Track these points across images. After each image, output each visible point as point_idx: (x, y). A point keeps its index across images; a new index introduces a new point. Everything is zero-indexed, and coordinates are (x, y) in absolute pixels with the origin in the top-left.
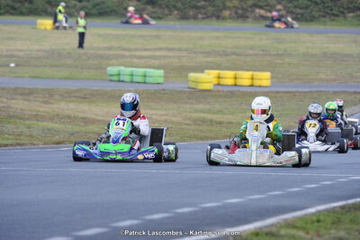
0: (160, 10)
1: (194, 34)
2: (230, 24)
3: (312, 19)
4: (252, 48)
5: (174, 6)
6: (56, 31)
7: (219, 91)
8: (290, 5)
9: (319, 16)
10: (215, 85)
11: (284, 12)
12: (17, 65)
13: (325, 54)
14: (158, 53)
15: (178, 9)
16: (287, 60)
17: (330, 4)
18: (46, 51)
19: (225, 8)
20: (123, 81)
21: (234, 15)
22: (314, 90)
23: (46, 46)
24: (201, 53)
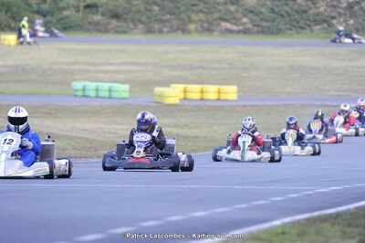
0: (125, 25)
1: (159, 48)
2: (196, 37)
3: (279, 32)
4: (219, 62)
5: (140, 21)
6: (20, 46)
7: (185, 105)
8: (256, 18)
9: (286, 29)
10: (181, 100)
11: (249, 26)
13: (292, 67)
14: (123, 68)
15: (143, 23)
16: (254, 73)
17: (297, 17)
18: (10, 67)
19: (190, 21)
20: (87, 96)
21: (200, 28)
22: (280, 103)
23: (10, 62)
24: (167, 67)
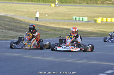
0: (81, 1)
1: (91, 8)
2: (100, 5)
4: (108, 11)
6: (55, 7)
10: (101, 22)
12: (48, 16)
15: (86, 1)
18: (54, 12)
21: (101, 3)
24: (95, 13)
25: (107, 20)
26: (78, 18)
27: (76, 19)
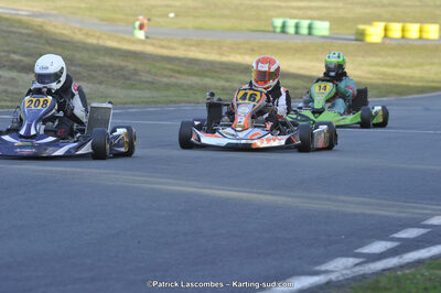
10: (381, 38)
12: (177, 16)
24: (358, 4)
25: (403, 30)
26: (291, 23)
27: (284, 26)
